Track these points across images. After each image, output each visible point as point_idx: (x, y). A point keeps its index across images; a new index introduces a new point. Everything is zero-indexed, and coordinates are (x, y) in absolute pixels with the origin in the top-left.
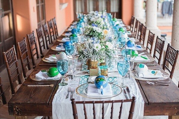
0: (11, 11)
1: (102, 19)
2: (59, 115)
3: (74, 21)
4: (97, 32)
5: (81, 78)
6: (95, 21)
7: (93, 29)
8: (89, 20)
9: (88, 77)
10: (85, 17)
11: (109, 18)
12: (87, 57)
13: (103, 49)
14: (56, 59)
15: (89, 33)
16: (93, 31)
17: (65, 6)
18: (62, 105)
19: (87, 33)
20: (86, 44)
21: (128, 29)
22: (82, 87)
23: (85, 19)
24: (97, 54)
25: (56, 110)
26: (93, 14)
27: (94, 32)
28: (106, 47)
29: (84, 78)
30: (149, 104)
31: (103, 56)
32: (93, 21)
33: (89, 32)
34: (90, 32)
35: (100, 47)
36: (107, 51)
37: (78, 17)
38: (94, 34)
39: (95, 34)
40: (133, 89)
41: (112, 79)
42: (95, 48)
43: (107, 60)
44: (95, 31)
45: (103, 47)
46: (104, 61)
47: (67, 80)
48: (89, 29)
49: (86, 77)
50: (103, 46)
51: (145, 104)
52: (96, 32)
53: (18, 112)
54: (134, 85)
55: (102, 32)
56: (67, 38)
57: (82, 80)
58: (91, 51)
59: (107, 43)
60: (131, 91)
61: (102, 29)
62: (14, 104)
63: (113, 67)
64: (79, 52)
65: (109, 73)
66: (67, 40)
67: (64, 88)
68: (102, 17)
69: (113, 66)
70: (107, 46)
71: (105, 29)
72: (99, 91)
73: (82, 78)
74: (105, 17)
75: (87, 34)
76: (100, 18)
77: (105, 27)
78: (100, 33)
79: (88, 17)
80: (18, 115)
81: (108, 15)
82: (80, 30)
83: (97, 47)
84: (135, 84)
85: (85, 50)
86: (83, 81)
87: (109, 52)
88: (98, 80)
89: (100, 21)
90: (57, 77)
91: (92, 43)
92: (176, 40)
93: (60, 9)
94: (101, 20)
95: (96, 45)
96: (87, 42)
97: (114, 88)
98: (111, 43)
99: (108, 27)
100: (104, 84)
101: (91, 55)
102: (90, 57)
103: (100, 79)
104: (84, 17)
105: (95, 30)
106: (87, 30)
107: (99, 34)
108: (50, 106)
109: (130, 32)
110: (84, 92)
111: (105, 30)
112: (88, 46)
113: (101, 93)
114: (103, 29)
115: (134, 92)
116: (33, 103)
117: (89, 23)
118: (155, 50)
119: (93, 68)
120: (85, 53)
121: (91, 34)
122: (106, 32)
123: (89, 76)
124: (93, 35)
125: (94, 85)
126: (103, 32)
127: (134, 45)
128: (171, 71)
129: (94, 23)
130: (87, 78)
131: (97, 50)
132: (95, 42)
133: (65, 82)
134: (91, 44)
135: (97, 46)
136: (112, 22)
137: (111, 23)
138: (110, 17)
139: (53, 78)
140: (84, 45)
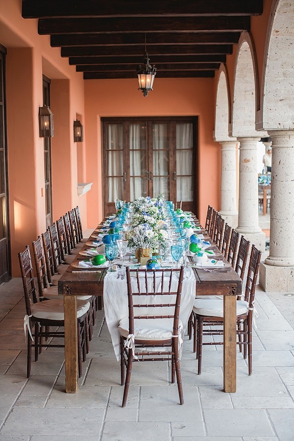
0: (5, 194)
1: (157, 208)
2: (111, 294)
7: (144, 218)
8: (137, 210)
11: (169, 207)
12: (137, 246)
13: (156, 236)
14: (97, 252)
16: (143, 221)
17: (87, 188)
18: (114, 284)
20: (137, 230)
24: (150, 242)
25: (107, 289)
26: (143, 202)
30: (201, 282)
31: (156, 245)
32: (144, 210)
34: (140, 222)
35: (152, 234)
36: (161, 239)
42: (147, 235)
43: (161, 251)
44: (146, 221)
46: (157, 251)
47: (115, 268)
48: (138, 219)
50: (156, 233)
51: (197, 282)
53: (68, 291)
55: (156, 222)
58: (143, 238)
59: (162, 231)
61: (156, 219)
62: (64, 282)
67: (113, 273)
68: (156, 205)
70: (161, 234)
71: (161, 219)
74: (161, 205)
76: (154, 207)
77: (160, 216)
79: (134, 205)
80: (67, 294)
81: (169, 203)
85: (136, 237)
87: (163, 241)
89: (154, 211)
90: (103, 265)
91: (143, 229)
92: (276, 244)
93: (78, 194)
94: (156, 210)
95: (147, 232)
98: (166, 231)
99: (164, 217)
101: (142, 243)
102: (140, 245)
103: (152, 262)
106: (135, 220)
108: (101, 284)
111: (160, 221)
112: (138, 233)
114: (158, 219)
116: (84, 281)
119: (145, 256)
120: (135, 240)
126: (158, 224)
127: (200, 240)
128: (242, 267)
131: (149, 238)
132: (146, 228)
134: (142, 231)
135: (149, 233)
136: (173, 213)
138: (171, 207)
139: (99, 267)
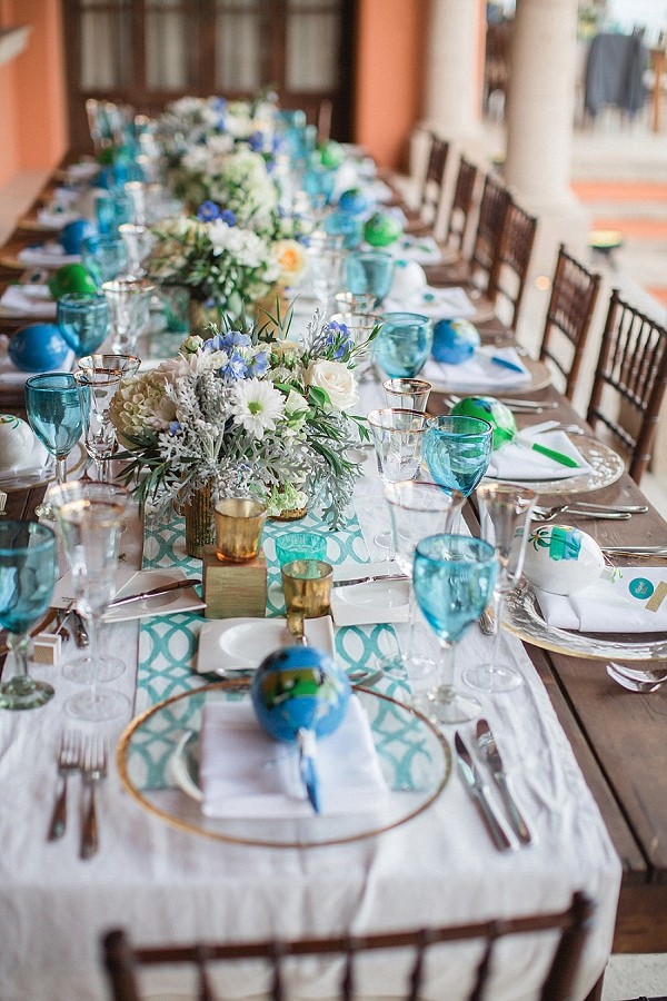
1: (257, 161)
3: (71, 158)
4: (234, 264)
5: (145, 635)
6: (212, 171)
7: (209, 243)
8: (173, 162)
9: (194, 625)
10: (147, 140)
13: (296, 416)
15: (187, 270)
16: (205, 255)
19: (172, 266)
20: (180, 381)
21: (415, 225)
22: (158, 723)
23: (149, 152)
24: (257, 452)
26: (197, 119)
27: (214, 260)
28: (314, 395)
29: (169, 635)
30: (655, 877)
31: (296, 470)
32: (202, 168)
33: (180, 262)
34: (192, 259)
35: (274, 404)
36: (320, 424)
37: (97, 129)
38: (216, 276)
39: (222, 279)
40: (522, 736)
41: (365, 641)
42: (243, 418)
44: (222, 257)
45: (298, 402)
47: (46, 656)
48: (183, 241)
49: (182, 626)
50: (293, 392)
52: (227, 263)
54: (520, 694)
55: (264, 258)
56: (32, 289)
57: (154, 655)
58: (214, 431)
59: (321, 368)
60: (514, 754)
61: (266, 238)
63: (358, 534)
64: (131, 438)
65: (339, 591)
66: (35, 299)
67: (31, 727)
68: (253, 143)
69: (354, 521)
70: (321, 394)
71: (286, 237)
72: (288, 765)
73: (152, 632)
75: (166, 273)
76: (245, 154)
77: (287, 225)
78: (255, 269)
79: (162, 135)
81: (290, 122)
82: (119, 243)
83: (254, 408)
84: (528, 691)
85: (173, 425)
86: (160, 663)
87: (332, 434)
88: (280, 690)
89: (244, 170)
91: (220, 373)
94: (251, 167)
95: (245, 391)
96: (183, 371)
97: (391, 725)
98: (345, 365)
100: (321, 711)
101: (212, 460)
102: (204, 471)
103: (297, 681)
104: (136, 132)
105: (226, 251)
106: (168, 248)
107: (250, 276)
109: (428, 242)
110: (178, 771)
111: (284, 246)
112: (188, 399)
113: (302, 793)
114: (274, 238)
115: (532, 762)
117: (172, 183)
118: (600, 378)
119: (230, 559)
120: (171, 447)
121: (196, 277)
122: (293, 261)
123: (202, 614)
124: (211, 280)
125: (245, 703)
126: (276, 262)
127: (477, 349)
129: (207, 180)
130: (186, 631)
131: (257, 427)
132: (238, 367)
133: (37, 673)
134: (214, 387)
135: (257, 400)
137: (312, 186)
138: (304, 141)
140: (162, 391)
